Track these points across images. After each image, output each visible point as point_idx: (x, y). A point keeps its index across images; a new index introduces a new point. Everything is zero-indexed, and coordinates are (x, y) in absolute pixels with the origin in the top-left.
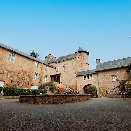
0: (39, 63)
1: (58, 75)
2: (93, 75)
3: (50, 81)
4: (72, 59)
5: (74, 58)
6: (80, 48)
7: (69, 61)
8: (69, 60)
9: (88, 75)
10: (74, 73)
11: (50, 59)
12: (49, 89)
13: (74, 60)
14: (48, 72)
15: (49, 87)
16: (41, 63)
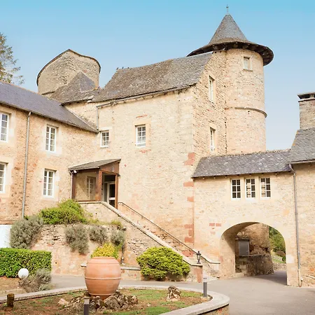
0: (14, 113)
1: (107, 170)
2: (272, 179)
3: (68, 196)
4: (180, 91)
5: (186, 89)
6: (228, 19)
7: (163, 100)
8: (165, 94)
9: (250, 177)
10: (186, 163)
11: (71, 74)
12: (63, 238)
13: (188, 97)
14: (58, 150)
15: (61, 230)
16: (25, 112)
